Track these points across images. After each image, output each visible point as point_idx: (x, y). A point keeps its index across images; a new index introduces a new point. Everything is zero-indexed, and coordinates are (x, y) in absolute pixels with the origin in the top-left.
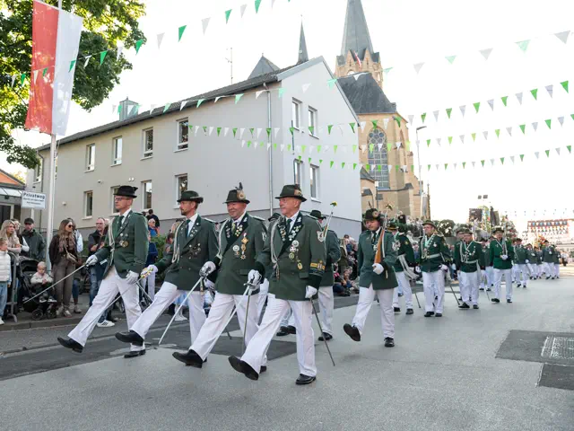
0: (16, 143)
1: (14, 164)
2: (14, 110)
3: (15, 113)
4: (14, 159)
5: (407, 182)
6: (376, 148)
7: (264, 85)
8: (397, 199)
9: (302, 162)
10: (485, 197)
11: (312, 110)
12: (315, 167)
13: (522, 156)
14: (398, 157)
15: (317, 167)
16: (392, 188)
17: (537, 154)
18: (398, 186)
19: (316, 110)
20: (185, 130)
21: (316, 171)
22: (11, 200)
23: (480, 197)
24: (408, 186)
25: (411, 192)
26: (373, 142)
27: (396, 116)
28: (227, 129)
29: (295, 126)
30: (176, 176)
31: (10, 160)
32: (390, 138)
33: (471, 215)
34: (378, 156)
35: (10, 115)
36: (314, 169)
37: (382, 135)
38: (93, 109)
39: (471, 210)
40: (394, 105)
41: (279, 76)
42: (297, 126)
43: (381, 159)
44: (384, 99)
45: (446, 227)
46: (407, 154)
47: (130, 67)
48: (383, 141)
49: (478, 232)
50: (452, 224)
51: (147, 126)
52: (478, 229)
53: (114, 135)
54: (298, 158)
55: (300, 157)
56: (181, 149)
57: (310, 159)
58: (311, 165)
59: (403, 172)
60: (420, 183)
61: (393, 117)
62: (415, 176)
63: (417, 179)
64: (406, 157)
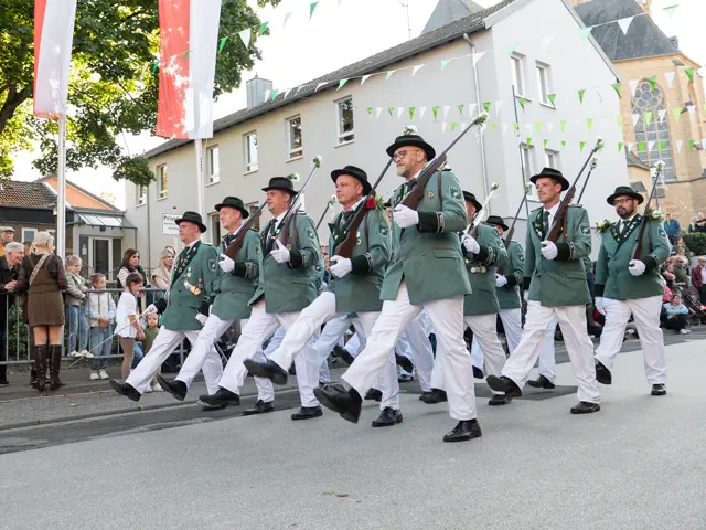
0: (123, 153)
1: (123, 181)
2: (117, 108)
3: (119, 112)
4: (122, 175)
7: (466, 36)
8: (690, 195)
9: (532, 147)
11: (542, 66)
12: (553, 153)
14: (687, 127)
15: (556, 153)
16: (680, 178)
18: (690, 174)
19: (547, 66)
20: (347, 114)
21: (554, 158)
22: (108, 232)
27: (678, 58)
29: (517, 94)
31: (117, 176)
34: (651, 127)
35: (113, 114)
36: (551, 157)
37: (656, 91)
38: (220, 97)
40: (674, 40)
41: (487, 21)
42: (521, 94)
43: (657, 131)
44: (657, 33)
46: (702, 119)
47: (266, 32)
48: (660, 101)
51: (292, 112)
53: (246, 130)
54: (525, 142)
55: (529, 140)
56: (344, 142)
57: (545, 141)
58: (546, 150)
59: (699, 149)
61: (674, 62)
64: (702, 124)
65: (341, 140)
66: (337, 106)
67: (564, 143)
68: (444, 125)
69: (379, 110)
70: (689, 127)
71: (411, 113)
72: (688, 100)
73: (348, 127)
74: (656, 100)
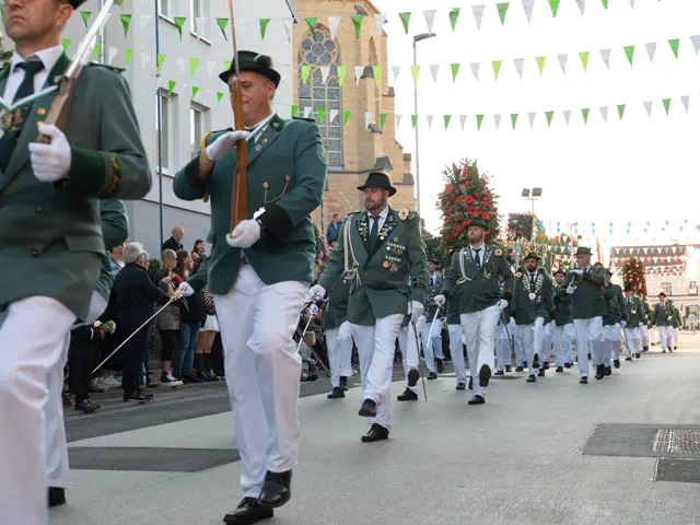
5: (379, 153)
6: (318, 74)
9: (174, 95)
10: (537, 192)
12: (200, 110)
13: (621, 109)
14: (362, 97)
15: (206, 109)
16: (348, 167)
17: (648, 106)
18: (360, 163)
21: (202, 116)
23: (525, 193)
24: (383, 163)
26: (311, 59)
29: (160, 13)
32: (347, 54)
33: (511, 227)
34: (319, 93)
36: (197, 113)
37: (330, 45)
39: (511, 215)
42: (165, 11)
46: (380, 93)
48: (334, 59)
54: (167, 87)
55: (173, 83)
57: (195, 90)
58: (193, 103)
59: (373, 131)
60: (407, 158)
61: (356, 8)
62: (397, 143)
63: (401, 148)
64: (380, 99)
67: (219, 96)
70: (365, 99)
72: (366, 64)
74: (329, 56)
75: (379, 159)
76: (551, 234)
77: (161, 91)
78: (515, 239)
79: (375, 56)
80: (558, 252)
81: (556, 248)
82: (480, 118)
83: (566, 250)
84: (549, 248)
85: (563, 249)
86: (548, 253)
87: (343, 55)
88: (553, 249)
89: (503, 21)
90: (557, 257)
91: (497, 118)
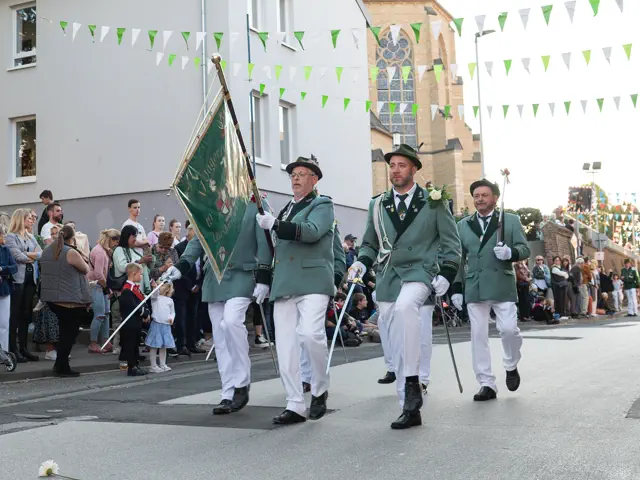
5: (450, 135)
8: (432, 170)
9: (265, 96)
10: (597, 166)
12: (287, 106)
14: (434, 88)
15: (293, 106)
16: (422, 148)
18: (433, 144)
21: (290, 112)
23: (586, 167)
24: (454, 144)
25: (457, 154)
26: (387, 56)
28: (136, 33)
29: (251, 27)
30: (12, 119)
32: (419, 49)
33: (572, 199)
34: (396, 84)
36: (285, 110)
37: (404, 42)
39: (573, 190)
42: (255, 25)
43: (402, 90)
45: (526, 223)
46: (450, 81)
48: (407, 55)
49: (583, 231)
50: (536, 217)
52: (583, 226)
54: (258, 89)
55: (263, 86)
56: (20, 66)
57: (282, 90)
58: (281, 101)
59: (444, 115)
60: (476, 138)
61: (426, 9)
62: (466, 125)
63: (470, 130)
64: (450, 87)
65: (17, 61)
66: (14, 13)
67: (303, 94)
68: (159, 57)
69: (76, 27)
71: (120, 36)
72: (436, 57)
73: (28, 43)
74: (403, 52)
75: (449, 141)
76: (613, 203)
77: (254, 91)
78: (576, 210)
79: (444, 50)
80: (620, 219)
81: (617, 216)
82: (535, 107)
83: (627, 218)
84: (611, 216)
85: (623, 217)
86: (611, 222)
87: (416, 51)
88: (614, 218)
89: (547, 21)
90: (619, 224)
91: (552, 106)
